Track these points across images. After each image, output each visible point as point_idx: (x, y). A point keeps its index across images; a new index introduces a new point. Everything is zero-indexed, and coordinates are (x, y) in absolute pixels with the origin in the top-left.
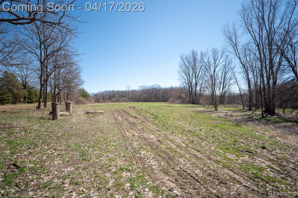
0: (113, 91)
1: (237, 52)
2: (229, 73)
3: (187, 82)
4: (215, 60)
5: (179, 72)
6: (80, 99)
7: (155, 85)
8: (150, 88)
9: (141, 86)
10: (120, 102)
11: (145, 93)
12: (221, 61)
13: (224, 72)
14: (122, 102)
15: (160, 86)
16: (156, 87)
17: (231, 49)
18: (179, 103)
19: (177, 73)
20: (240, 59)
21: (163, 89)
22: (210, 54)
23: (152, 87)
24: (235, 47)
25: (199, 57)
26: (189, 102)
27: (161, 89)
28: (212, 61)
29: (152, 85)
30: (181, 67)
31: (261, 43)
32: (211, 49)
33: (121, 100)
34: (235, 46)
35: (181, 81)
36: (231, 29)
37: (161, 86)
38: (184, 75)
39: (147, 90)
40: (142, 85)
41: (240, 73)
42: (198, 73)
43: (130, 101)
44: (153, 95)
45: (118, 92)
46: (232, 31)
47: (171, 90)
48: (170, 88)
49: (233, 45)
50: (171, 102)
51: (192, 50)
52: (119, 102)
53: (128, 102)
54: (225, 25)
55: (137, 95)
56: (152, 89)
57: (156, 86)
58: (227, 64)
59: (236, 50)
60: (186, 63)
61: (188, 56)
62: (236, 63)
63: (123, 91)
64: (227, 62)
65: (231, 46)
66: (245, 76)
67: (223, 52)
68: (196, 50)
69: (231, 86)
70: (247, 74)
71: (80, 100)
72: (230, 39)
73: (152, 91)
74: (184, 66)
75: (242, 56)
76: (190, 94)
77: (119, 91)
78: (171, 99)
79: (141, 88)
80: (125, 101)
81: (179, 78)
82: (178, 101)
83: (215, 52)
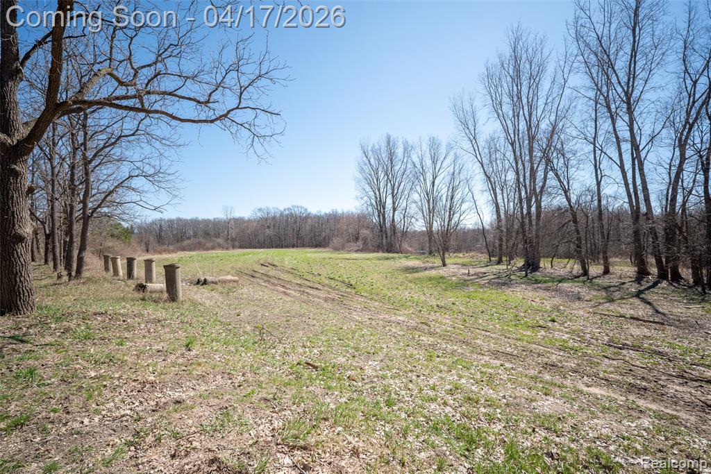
0: (179, 220)
1: (477, 152)
2: (460, 189)
3: (374, 203)
4: (434, 162)
5: (358, 181)
6: (110, 244)
7: (293, 206)
8: (281, 214)
9: (260, 210)
10: (208, 249)
11: (269, 227)
12: (445, 164)
13: (451, 187)
14: (213, 248)
15: (306, 210)
16: (297, 211)
17: (467, 145)
18: (357, 251)
19: (354, 182)
20: (482, 166)
21: (314, 217)
22: (425, 147)
23: (287, 212)
24: (474, 141)
25: (399, 152)
26: (379, 248)
27: (308, 217)
28: (428, 162)
29: (287, 207)
30: (362, 171)
31: (516, 139)
32: (427, 138)
33: (209, 245)
34: (474, 139)
35: (363, 202)
36: (467, 107)
37: (309, 210)
38: (368, 188)
39: (274, 218)
40: (263, 206)
41: (483, 191)
42: (397, 184)
43: (234, 247)
44: (290, 232)
45: (195, 222)
46: (468, 109)
47: (334, 218)
48: (330, 215)
49: (471, 136)
50: (336, 249)
51: (385, 135)
52: (204, 250)
53: (227, 249)
54: (456, 97)
55: (249, 231)
56: (287, 216)
57: (296, 209)
58: (457, 172)
59: (476, 148)
60: (372, 161)
61: (377, 147)
62: (477, 172)
63: (209, 220)
64: (457, 167)
65: (466, 139)
66: (490, 198)
67: (450, 147)
68: (394, 135)
69: (465, 215)
70: (494, 193)
71: (109, 247)
72: (466, 125)
73: (287, 220)
74: (367, 169)
75: (485, 161)
76: (381, 231)
77: (199, 221)
78: (336, 241)
79: (259, 215)
80: (221, 247)
81: (359, 194)
82: (354, 246)
83: (434, 145)
